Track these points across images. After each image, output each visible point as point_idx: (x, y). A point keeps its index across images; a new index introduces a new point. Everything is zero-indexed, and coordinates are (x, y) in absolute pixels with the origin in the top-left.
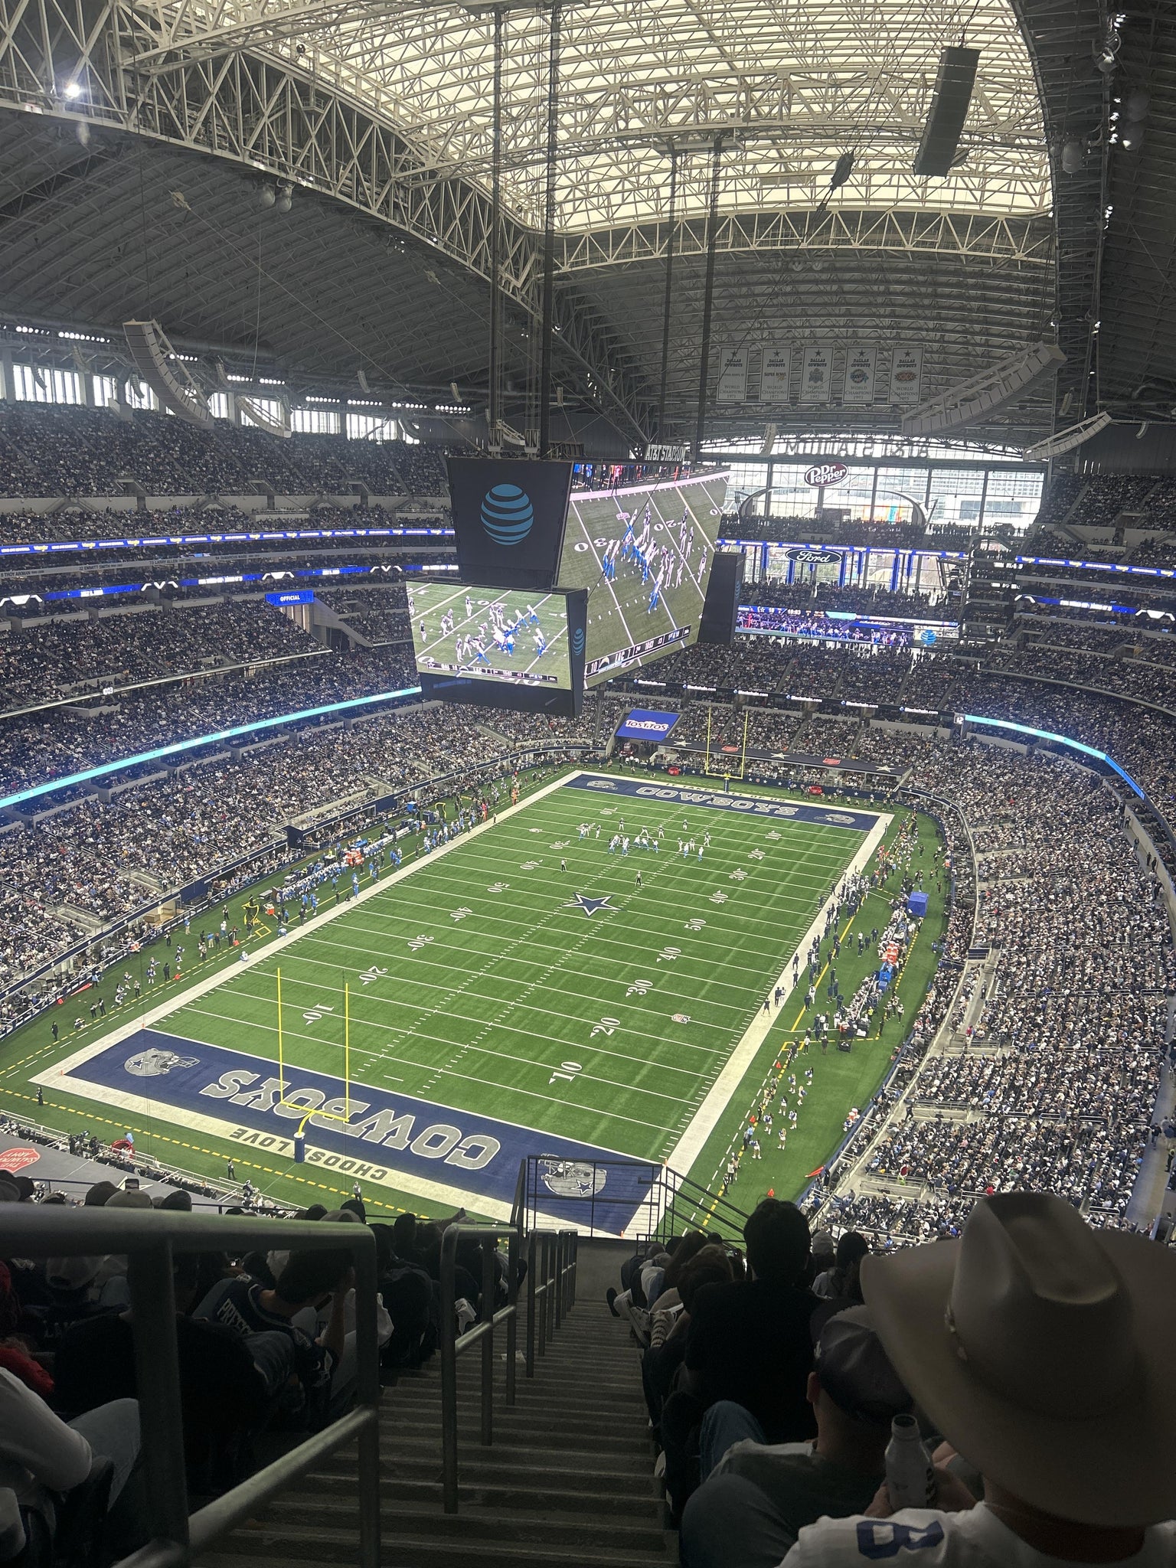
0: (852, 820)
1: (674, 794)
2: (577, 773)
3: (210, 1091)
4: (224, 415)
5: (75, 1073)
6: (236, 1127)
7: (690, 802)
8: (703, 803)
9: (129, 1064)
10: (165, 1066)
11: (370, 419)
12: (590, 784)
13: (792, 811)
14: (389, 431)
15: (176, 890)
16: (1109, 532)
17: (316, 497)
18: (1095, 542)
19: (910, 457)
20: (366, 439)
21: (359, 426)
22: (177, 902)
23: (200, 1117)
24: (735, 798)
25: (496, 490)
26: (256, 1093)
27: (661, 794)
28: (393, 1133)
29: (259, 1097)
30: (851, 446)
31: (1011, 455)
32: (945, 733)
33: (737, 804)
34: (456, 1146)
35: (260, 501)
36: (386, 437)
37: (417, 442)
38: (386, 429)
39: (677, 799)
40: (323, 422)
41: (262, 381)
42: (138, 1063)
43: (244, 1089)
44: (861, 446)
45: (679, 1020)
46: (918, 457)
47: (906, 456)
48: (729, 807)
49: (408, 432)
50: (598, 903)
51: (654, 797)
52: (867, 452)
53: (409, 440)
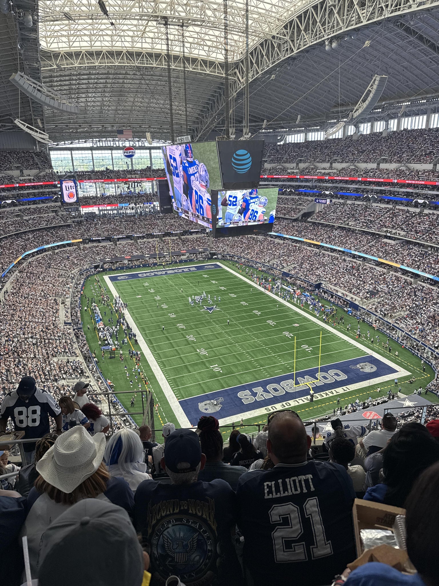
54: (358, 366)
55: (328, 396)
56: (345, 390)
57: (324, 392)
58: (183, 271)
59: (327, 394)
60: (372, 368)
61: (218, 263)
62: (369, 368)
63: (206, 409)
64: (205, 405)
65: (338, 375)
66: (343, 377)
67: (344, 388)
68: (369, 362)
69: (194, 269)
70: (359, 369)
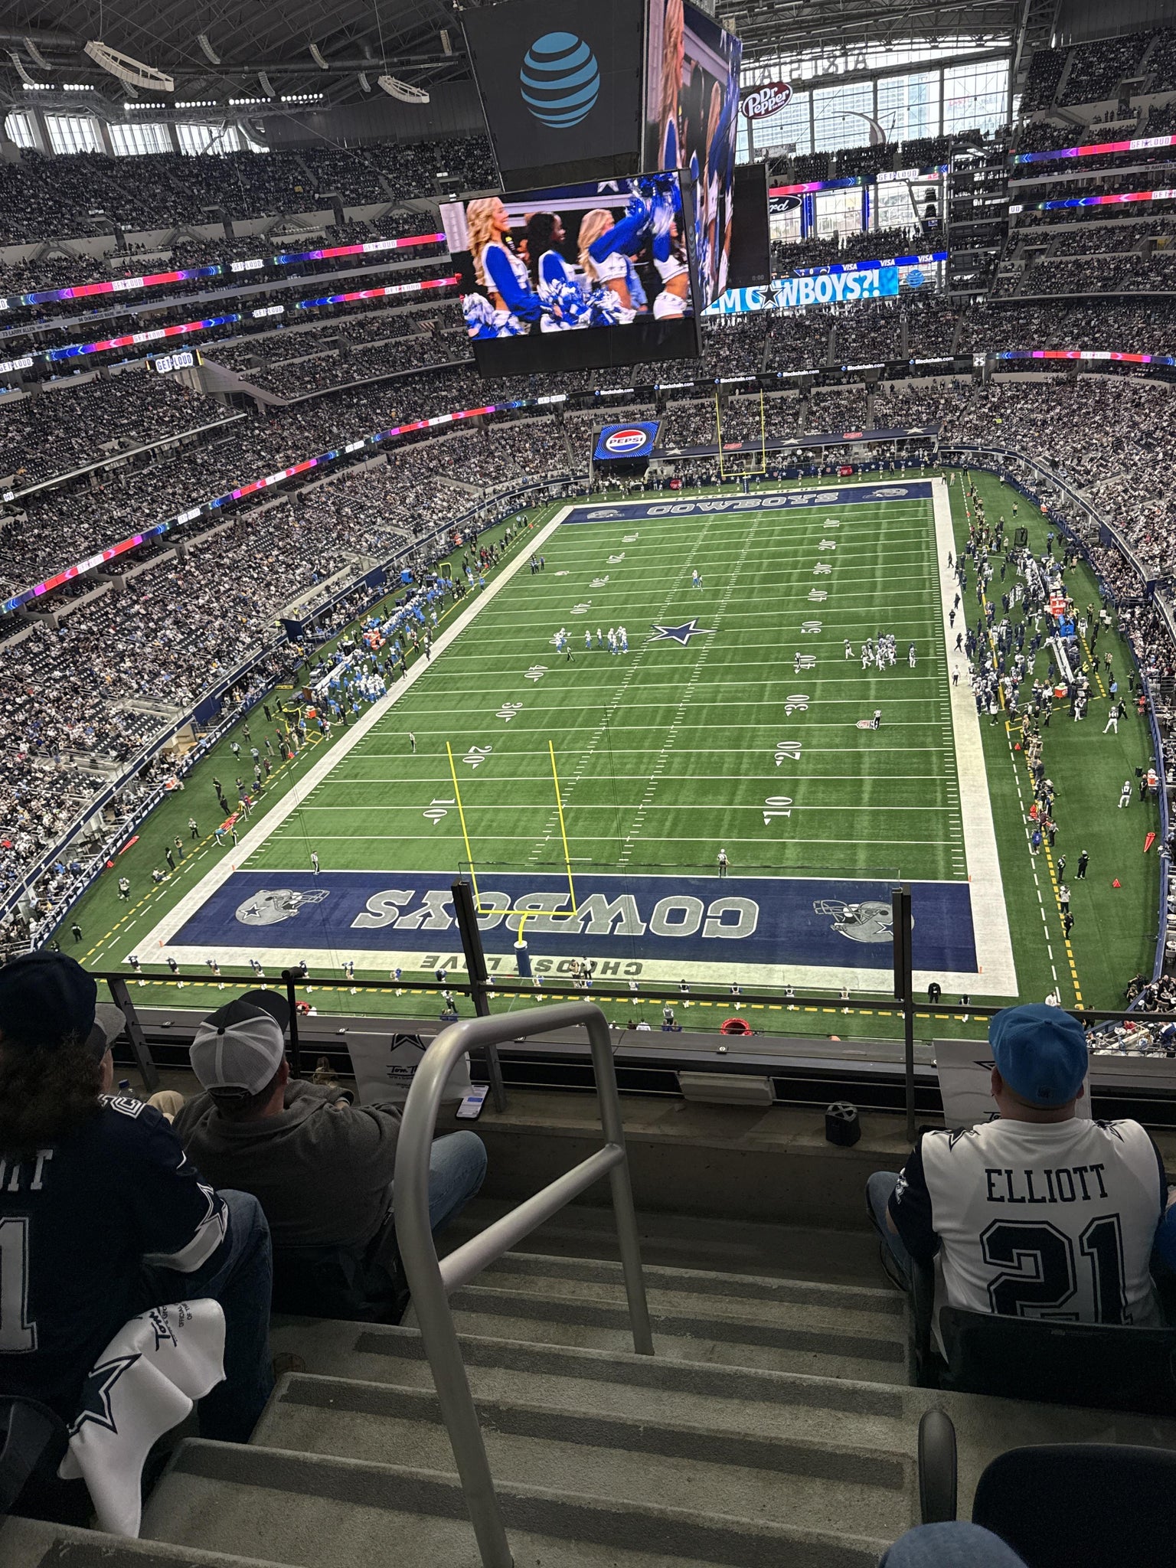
0: (904, 492)
1: (690, 507)
2: (567, 510)
3: (361, 922)
4: (28, 144)
5: (177, 940)
6: (422, 956)
7: (713, 511)
8: (730, 509)
9: (242, 913)
10: (288, 907)
11: (204, 130)
12: (589, 516)
13: (834, 496)
14: (229, 141)
15: (188, 712)
16: (1113, 105)
17: (172, 230)
18: (1098, 121)
19: (847, 72)
20: (205, 154)
21: (194, 139)
22: (193, 726)
23: (370, 954)
24: (762, 497)
25: (540, 46)
26: (422, 911)
27: (677, 509)
28: (619, 918)
29: (429, 915)
30: (774, 70)
31: (967, 45)
32: (967, 378)
33: (767, 502)
34: (705, 916)
35: (109, 242)
36: (228, 149)
37: (266, 150)
38: (225, 139)
39: (697, 511)
40: (149, 138)
41: (66, 87)
42: (253, 911)
43: (404, 911)
44: (786, 69)
45: (865, 727)
46: (856, 70)
47: (841, 71)
48: (761, 507)
49: (253, 139)
50: (686, 629)
51: (669, 514)
52: (795, 75)
53: (256, 149)
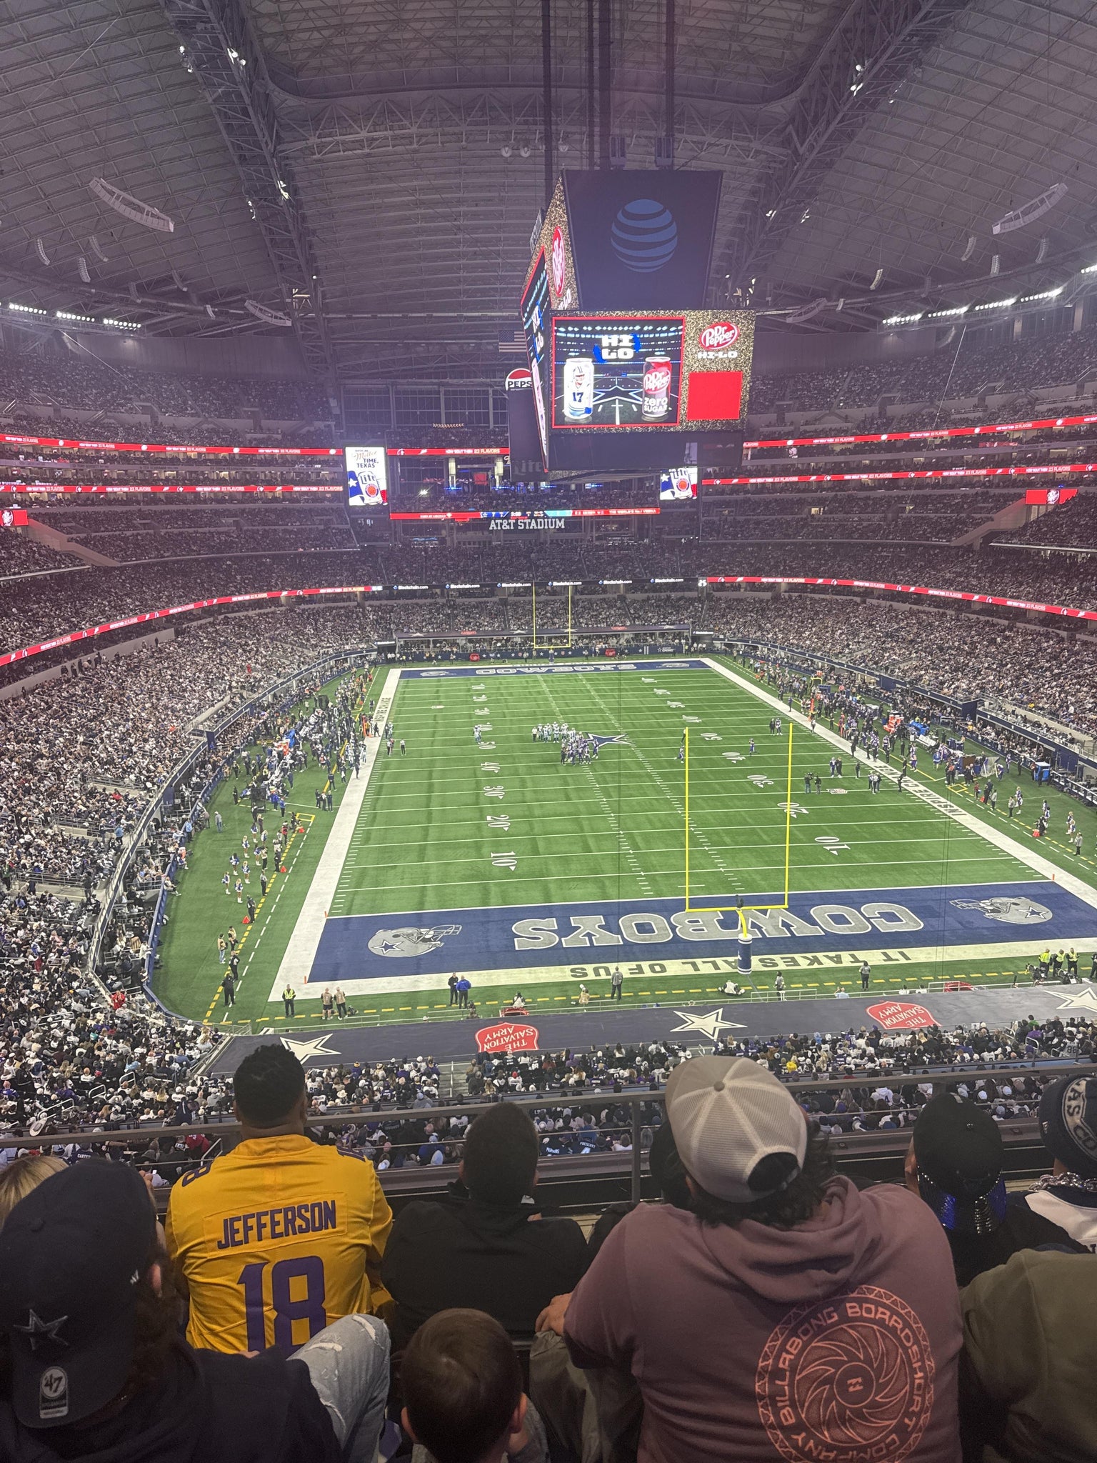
54: (985, 904)
55: (816, 966)
56: (890, 959)
57: (809, 955)
58: (597, 670)
59: (816, 960)
60: (1033, 913)
61: (707, 661)
62: (1019, 912)
63: (387, 947)
64: (396, 936)
65: (891, 917)
66: (910, 922)
67: (893, 953)
68: (1035, 898)
69: (633, 667)
70: (981, 913)
